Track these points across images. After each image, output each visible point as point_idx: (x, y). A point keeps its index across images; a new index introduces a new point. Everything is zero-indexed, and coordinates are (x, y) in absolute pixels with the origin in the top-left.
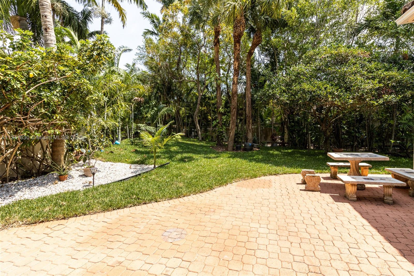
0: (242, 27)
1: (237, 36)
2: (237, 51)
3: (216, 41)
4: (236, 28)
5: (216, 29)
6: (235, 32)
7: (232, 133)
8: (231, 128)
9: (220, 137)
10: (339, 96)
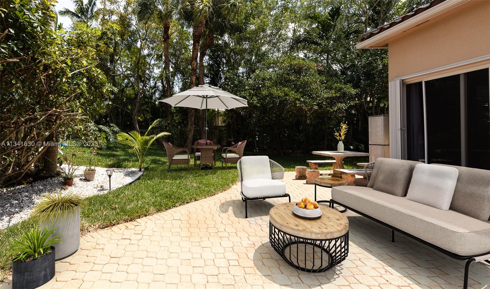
0: (203, 28)
1: (197, 36)
2: (196, 51)
3: (165, 36)
4: (197, 28)
5: (166, 24)
6: (196, 32)
7: (190, 135)
8: (190, 129)
9: (171, 139)
10: (304, 102)
